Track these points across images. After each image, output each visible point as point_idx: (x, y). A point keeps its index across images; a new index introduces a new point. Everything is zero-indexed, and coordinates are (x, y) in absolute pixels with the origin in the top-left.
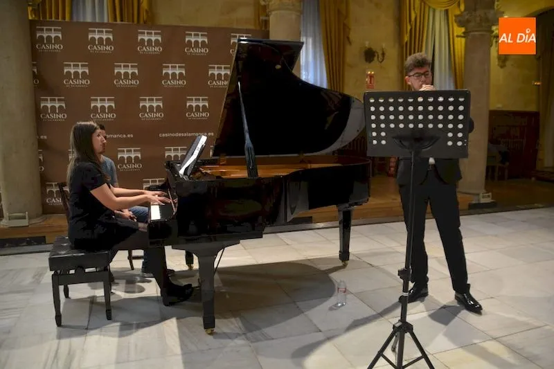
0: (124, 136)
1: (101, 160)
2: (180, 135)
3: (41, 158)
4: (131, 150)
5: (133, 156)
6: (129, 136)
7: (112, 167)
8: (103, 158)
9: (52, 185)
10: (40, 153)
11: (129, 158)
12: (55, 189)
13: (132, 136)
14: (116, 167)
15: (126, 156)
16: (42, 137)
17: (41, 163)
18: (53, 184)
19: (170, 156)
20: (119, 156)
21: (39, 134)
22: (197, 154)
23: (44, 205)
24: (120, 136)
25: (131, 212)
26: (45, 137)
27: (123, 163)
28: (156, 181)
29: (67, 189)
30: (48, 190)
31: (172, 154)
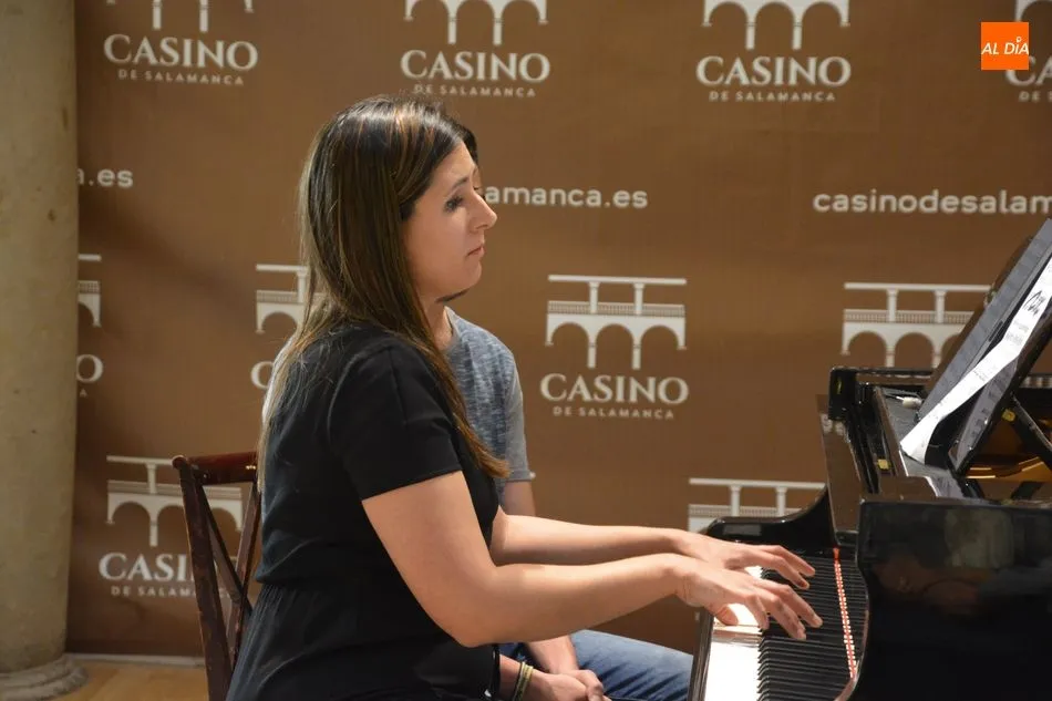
0: (595, 199)
1: (443, 338)
2: (949, 204)
3: (93, 302)
4: (630, 289)
5: (638, 324)
6: (620, 198)
7: (499, 388)
8: (454, 328)
9: (140, 474)
10: (85, 271)
11: (615, 339)
12: (158, 500)
13: (640, 200)
14: (530, 384)
15: (593, 324)
16: (105, 177)
17: (88, 335)
18: (151, 464)
19: (870, 342)
20: (554, 322)
21: (87, 160)
22: (1025, 336)
23: (82, 590)
24: (569, 198)
25: (591, 678)
26: (126, 179)
27: (576, 367)
28: (768, 497)
29: (228, 502)
30: (115, 501)
31: (891, 329)
